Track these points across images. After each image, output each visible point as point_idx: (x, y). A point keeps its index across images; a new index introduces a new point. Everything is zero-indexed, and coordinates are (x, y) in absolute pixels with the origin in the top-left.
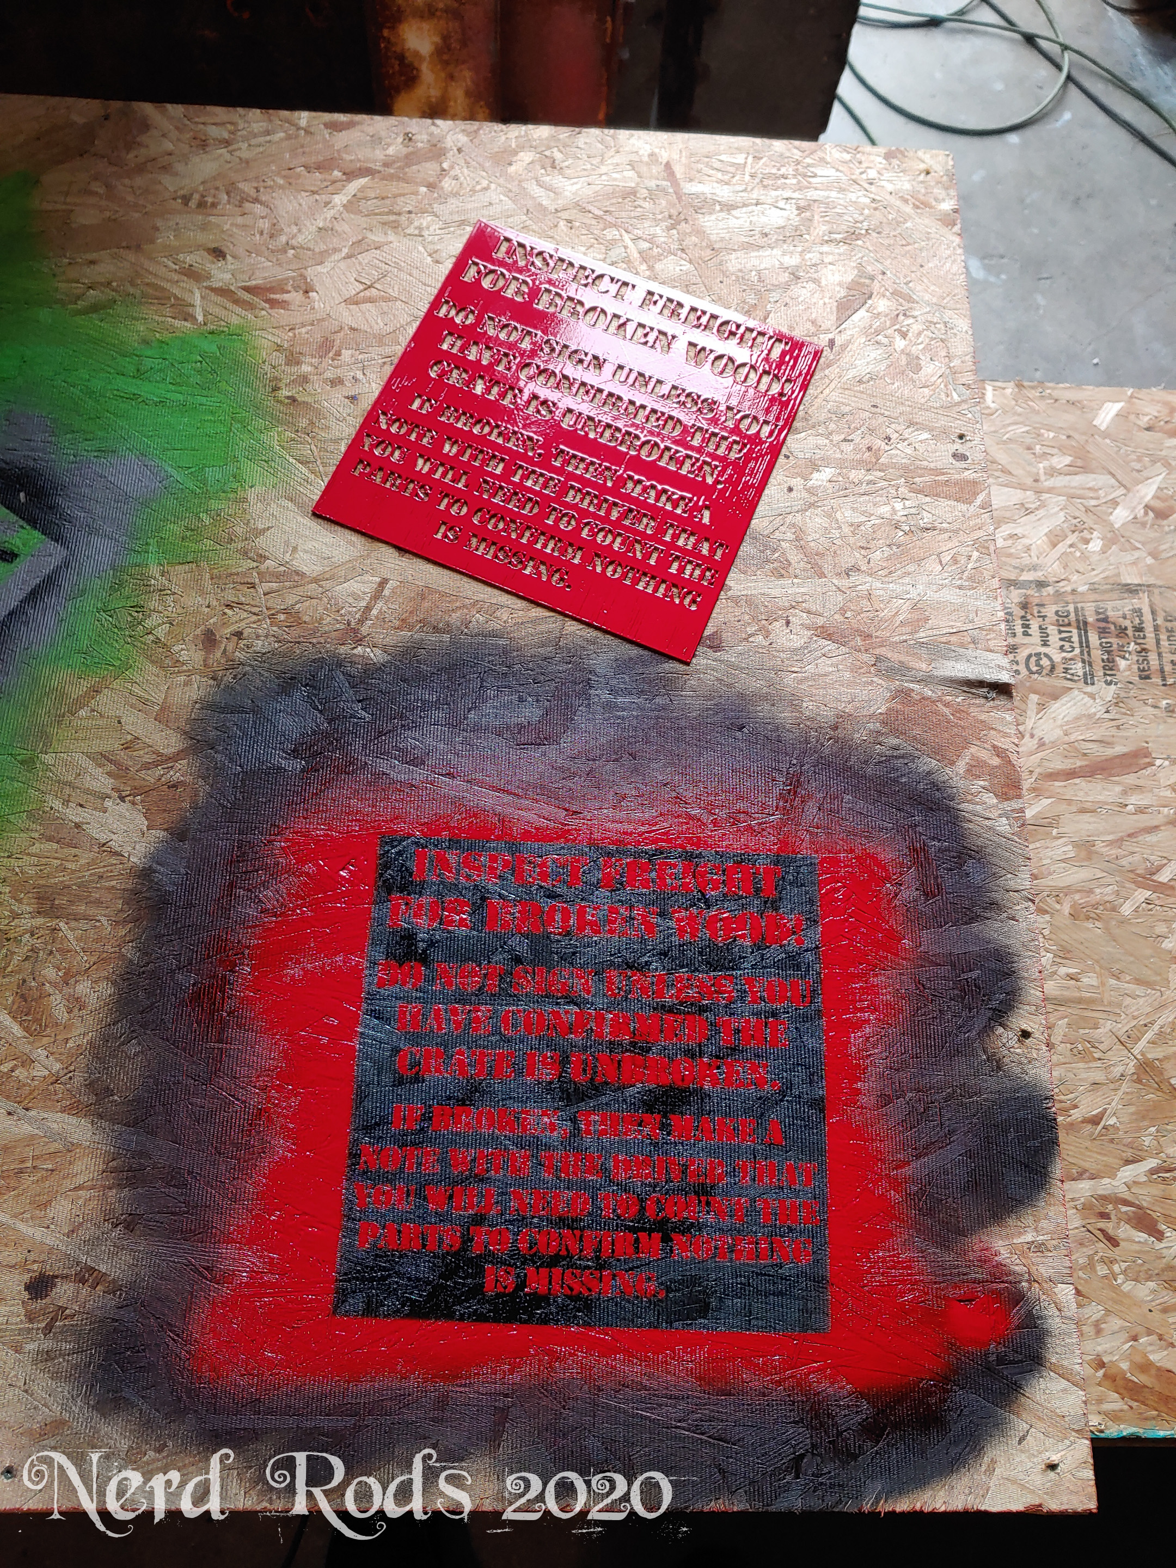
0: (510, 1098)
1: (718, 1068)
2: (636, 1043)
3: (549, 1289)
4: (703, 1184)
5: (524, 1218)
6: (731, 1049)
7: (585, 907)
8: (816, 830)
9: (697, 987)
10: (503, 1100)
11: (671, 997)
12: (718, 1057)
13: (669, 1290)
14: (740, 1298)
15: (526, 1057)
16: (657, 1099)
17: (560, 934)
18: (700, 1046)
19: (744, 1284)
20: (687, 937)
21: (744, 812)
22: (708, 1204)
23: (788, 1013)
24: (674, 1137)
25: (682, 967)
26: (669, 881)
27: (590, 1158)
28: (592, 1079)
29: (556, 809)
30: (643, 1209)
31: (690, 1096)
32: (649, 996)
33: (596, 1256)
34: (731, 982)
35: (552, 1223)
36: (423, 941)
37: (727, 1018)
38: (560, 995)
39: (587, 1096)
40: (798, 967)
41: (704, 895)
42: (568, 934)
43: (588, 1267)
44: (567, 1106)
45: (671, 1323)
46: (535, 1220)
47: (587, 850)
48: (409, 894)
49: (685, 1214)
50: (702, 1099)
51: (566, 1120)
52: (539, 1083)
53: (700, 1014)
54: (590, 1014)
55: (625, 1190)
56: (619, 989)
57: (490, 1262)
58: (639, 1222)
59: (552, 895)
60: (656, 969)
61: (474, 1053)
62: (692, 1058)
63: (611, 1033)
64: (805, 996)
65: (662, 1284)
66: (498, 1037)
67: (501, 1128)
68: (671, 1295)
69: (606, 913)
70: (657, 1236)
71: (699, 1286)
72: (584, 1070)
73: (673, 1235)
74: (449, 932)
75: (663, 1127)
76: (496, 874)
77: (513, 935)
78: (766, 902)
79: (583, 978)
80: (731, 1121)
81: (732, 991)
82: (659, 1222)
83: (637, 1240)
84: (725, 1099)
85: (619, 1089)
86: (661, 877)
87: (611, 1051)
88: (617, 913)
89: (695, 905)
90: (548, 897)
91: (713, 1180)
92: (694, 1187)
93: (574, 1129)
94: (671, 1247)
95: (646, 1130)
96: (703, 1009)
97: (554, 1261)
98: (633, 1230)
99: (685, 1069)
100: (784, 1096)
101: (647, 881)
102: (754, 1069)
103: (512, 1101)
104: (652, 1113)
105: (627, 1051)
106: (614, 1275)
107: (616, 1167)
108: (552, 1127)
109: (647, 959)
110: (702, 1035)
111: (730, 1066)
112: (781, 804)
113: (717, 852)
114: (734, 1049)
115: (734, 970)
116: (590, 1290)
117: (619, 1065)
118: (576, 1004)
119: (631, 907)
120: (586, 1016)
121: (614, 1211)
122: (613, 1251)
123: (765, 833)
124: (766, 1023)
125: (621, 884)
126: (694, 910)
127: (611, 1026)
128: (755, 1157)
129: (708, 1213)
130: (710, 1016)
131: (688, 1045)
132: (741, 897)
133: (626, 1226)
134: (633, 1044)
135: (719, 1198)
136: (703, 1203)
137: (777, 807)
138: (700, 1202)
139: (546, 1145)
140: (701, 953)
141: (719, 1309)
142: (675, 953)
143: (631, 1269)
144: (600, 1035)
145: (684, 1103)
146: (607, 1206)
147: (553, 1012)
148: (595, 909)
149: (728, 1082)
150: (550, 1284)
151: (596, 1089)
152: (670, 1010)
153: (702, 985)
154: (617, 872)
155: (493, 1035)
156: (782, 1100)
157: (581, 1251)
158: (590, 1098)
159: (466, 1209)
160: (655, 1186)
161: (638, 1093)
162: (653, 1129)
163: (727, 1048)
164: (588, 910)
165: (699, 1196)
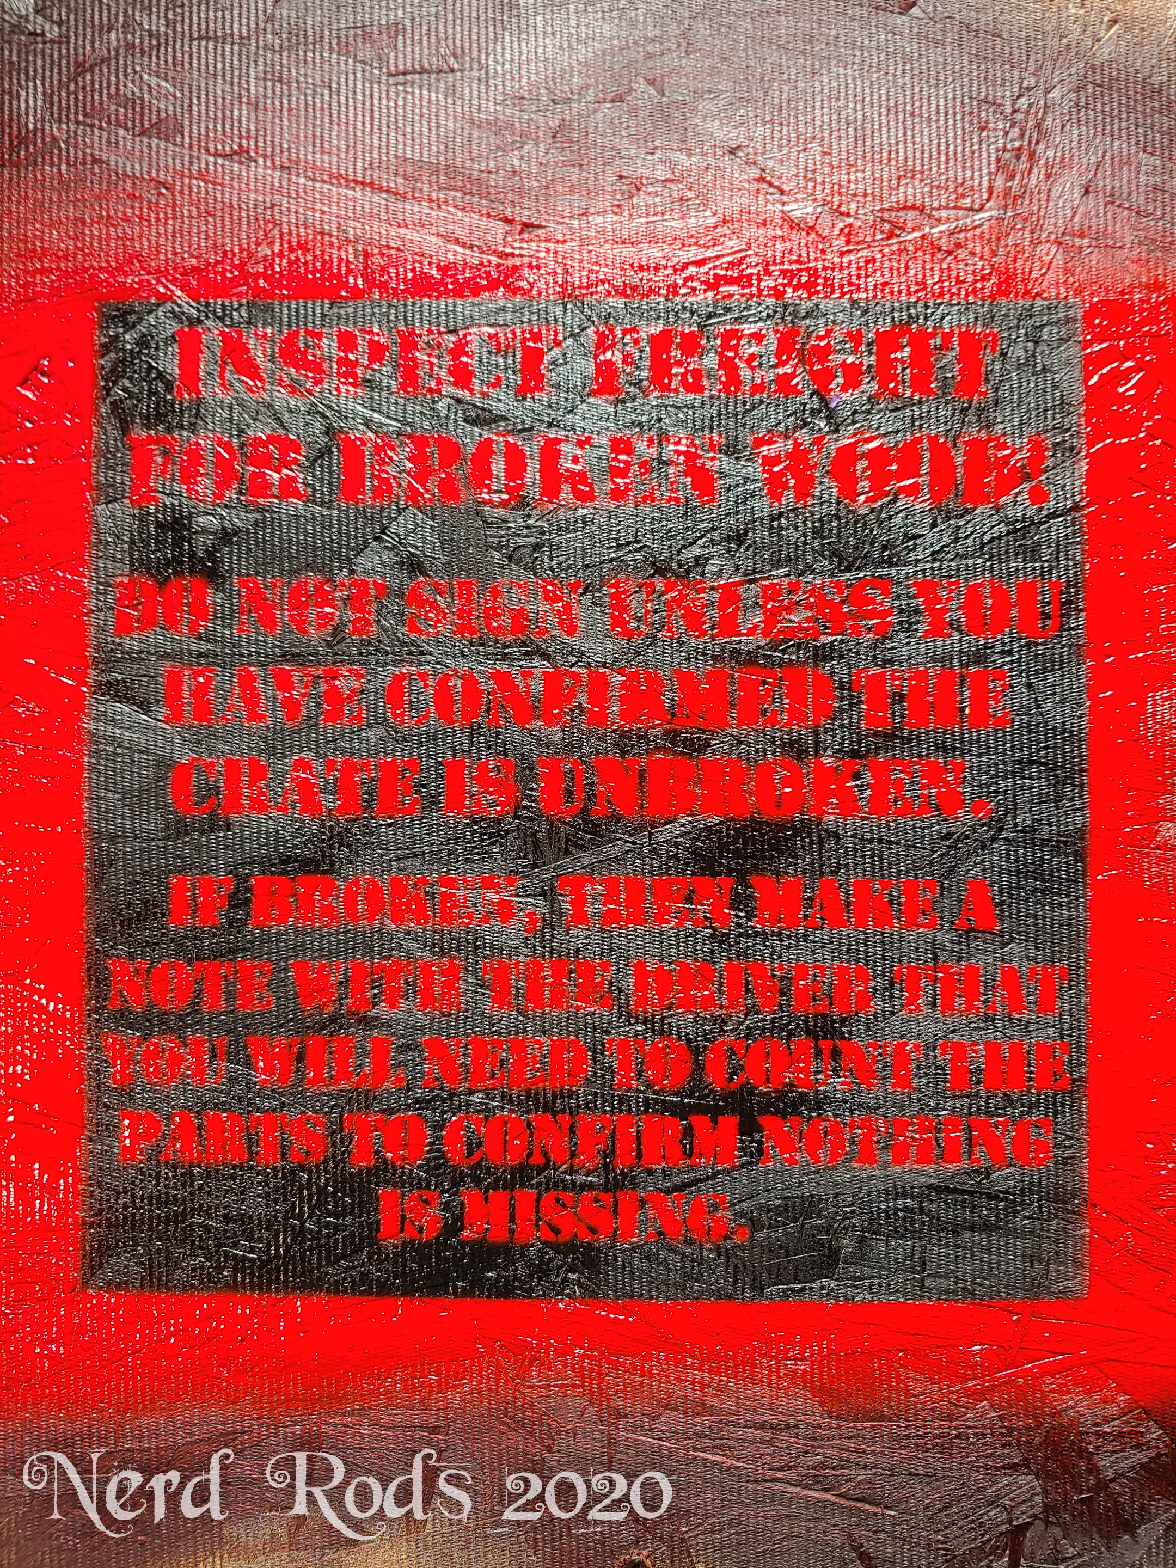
0: (415, 855)
1: (857, 776)
2: (677, 733)
3: (512, 1232)
4: (824, 1016)
5: (452, 1095)
6: (885, 735)
7: (558, 441)
8: (1078, 242)
9: (809, 607)
10: (399, 859)
11: (751, 632)
12: (855, 754)
13: (755, 1225)
14: (903, 1237)
15: (443, 770)
16: (723, 847)
17: (504, 504)
18: (816, 733)
19: (911, 1211)
20: (788, 498)
21: (913, 207)
22: (835, 1054)
23: (1010, 653)
24: (762, 921)
25: (778, 564)
26: (744, 372)
27: (587, 970)
28: (585, 810)
29: (484, 222)
30: (700, 1068)
31: (795, 835)
32: (703, 633)
33: (606, 1166)
34: (886, 593)
35: (511, 1102)
36: (205, 531)
37: (876, 670)
38: (510, 638)
39: (576, 845)
40: (1033, 553)
41: (824, 401)
42: (523, 503)
43: (591, 1186)
44: (535, 866)
45: (762, 1289)
46: (477, 1098)
47: (559, 310)
48: (169, 430)
49: (789, 1077)
50: (821, 843)
51: (534, 896)
52: (475, 822)
53: (816, 665)
54: (576, 676)
55: (662, 1032)
56: (638, 620)
57: (387, 1182)
58: (691, 1096)
59: (483, 419)
60: (720, 573)
61: (330, 766)
62: (799, 758)
63: (622, 715)
64: (1047, 616)
65: (742, 1214)
66: (381, 732)
67: (397, 917)
68: (761, 1235)
69: (606, 452)
70: (730, 1121)
71: (819, 1215)
72: (570, 793)
73: (762, 1120)
74: (261, 510)
75: (737, 902)
76: (355, 376)
77: (399, 511)
78: (964, 411)
79: (559, 599)
80: (884, 886)
81: (888, 613)
82: (733, 1094)
83: (689, 1132)
84: (871, 841)
85: (642, 827)
86: (728, 366)
87: (623, 753)
88: (629, 450)
89: (805, 424)
90: (475, 422)
91: (846, 1006)
92: (806, 1022)
93: (552, 913)
94: (760, 1143)
95: (703, 910)
96: (824, 654)
97: (521, 1175)
98: (680, 1111)
99: (785, 782)
100: (1001, 830)
101: (697, 374)
102: (934, 775)
103: (417, 862)
104: (715, 874)
105: (658, 749)
106: (643, 1202)
107: (641, 984)
108: (505, 911)
109: (696, 551)
110: (821, 710)
111: (881, 772)
112: (1000, 182)
113: (854, 303)
114: (892, 737)
115: (891, 565)
116: (593, 1231)
117: (642, 778)
118: (545, 656)
119: (663, 437)
120: (569, 682)
121: (639, 1074)
122: (639, 1155)
123: (962, 254)
124: (962, 676)
125: (638, 384)
126: (804, 437)
127: (622, 699)
128: (936, 958)
129: (836, 1073)
130: (840, 670)
131: (790, 733)
132: (910, 403)
133: (666, 1106)
134: (672, 736)
135: (859, 1042)
136: (827, 1053)
137: (990, 191)
138: (819, 1053)
139: (492, 947)
140: (817, 533)
141: (859, 1259)
142: (759, 535)
143: (677, 1188)
144: (600, 719)
145: (781, 852)
146: (625, 1064)
147: (497, 676)
148: (580, 444)
149: (879, 806)
150: (512, 1220)
151: (594, 830)
152: (750, 660)
153: (820, 602)
154: (627, 359)
155: (370, 726)
156: (993, 839)
157: (573, 1155)
158: (582, 848)
159: (334, 1080)
160: (724, 1023)
161: (684, 834)
162: (716, 909)
163: (876, 734)
164: (563, 447)
165: (816, 1039)
